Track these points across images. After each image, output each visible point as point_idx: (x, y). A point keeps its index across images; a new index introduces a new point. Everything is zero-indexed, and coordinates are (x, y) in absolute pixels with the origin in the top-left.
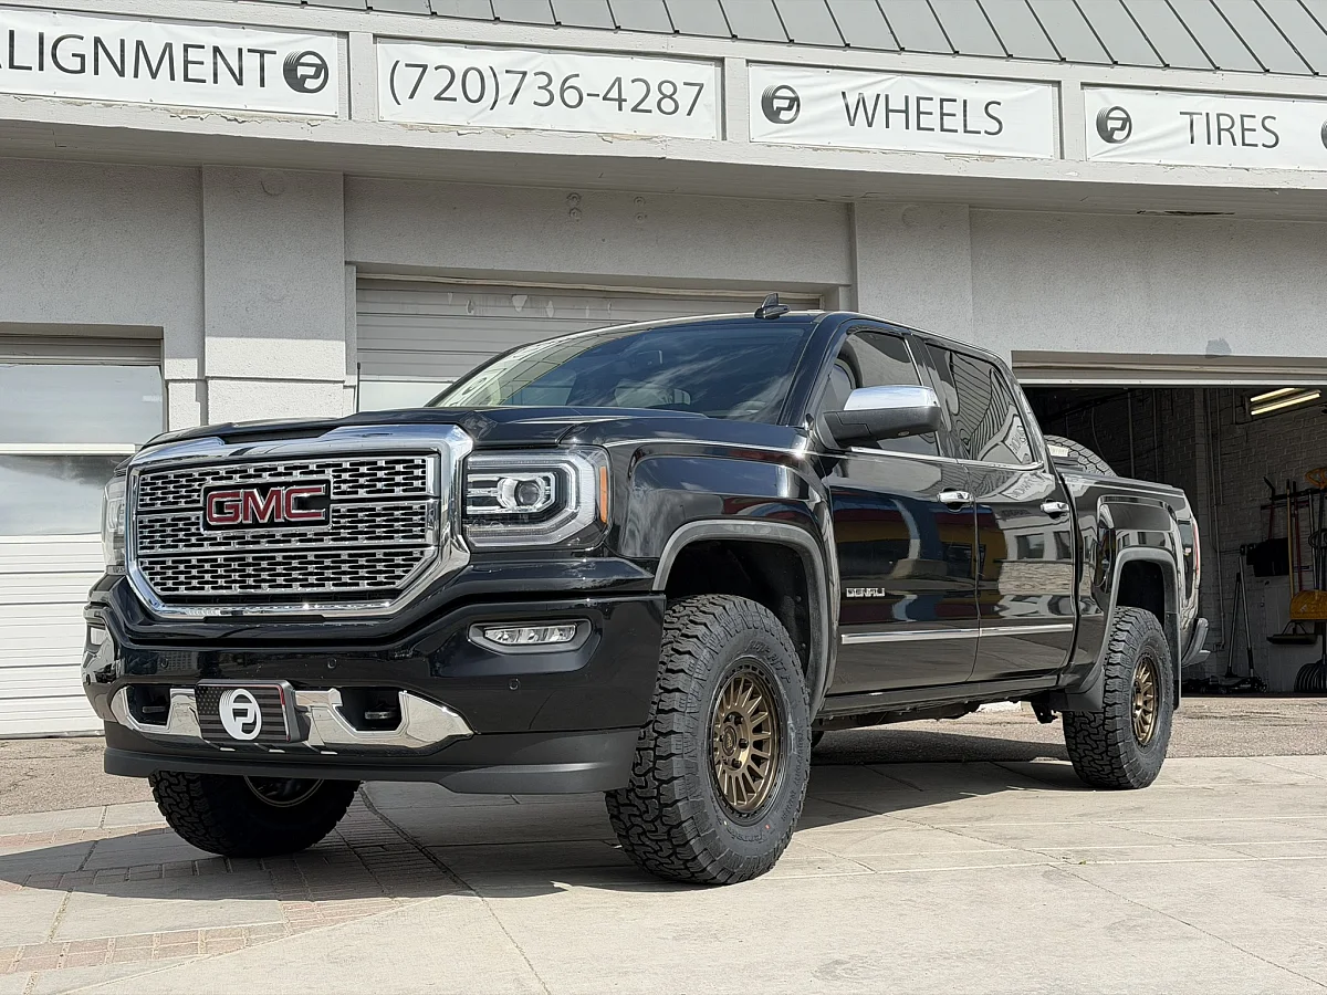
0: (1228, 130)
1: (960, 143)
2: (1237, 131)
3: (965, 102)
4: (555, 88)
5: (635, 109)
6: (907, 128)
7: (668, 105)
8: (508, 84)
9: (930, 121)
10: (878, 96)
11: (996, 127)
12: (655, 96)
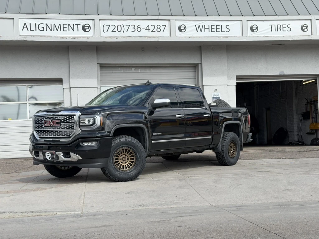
0: (280, 28)
1: (220, 34)
2: (282, 28)
3: (221, 26)
4: (136, 28)
5: (152, 31)
6: (209, 31)
7: (159, 30)
8: (126, 28)
9: (215, 30)
10: (203, 25)
11: (228, 30)
12: (156, 28)
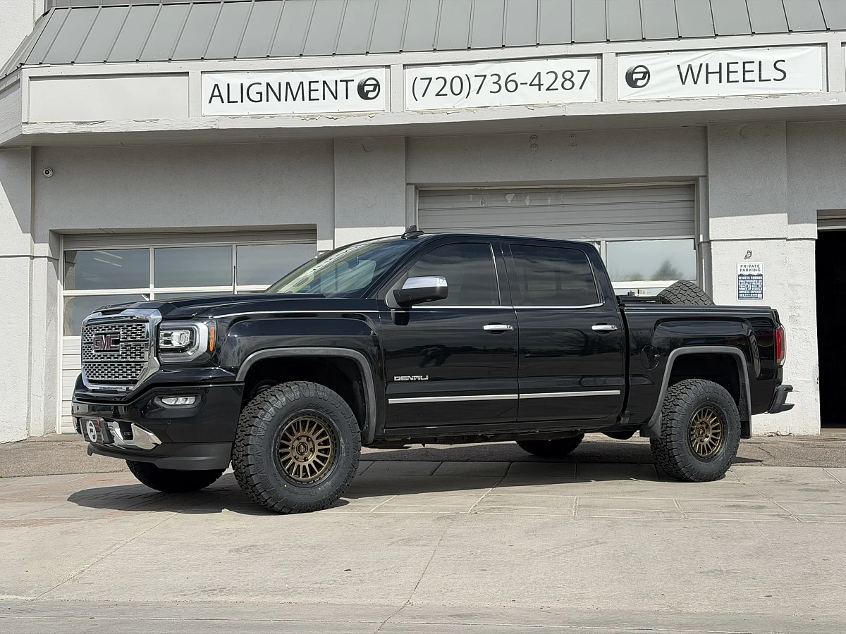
1: (757, 88)
3: (760, 62)
4: (502, 82)
5: (548, 89)
6: (720, 82)
7: (568, 85)
8: (476, 83)
9: (739, 76)
10: (701, 65)
11: (781, 75)
12: (560, 80)
